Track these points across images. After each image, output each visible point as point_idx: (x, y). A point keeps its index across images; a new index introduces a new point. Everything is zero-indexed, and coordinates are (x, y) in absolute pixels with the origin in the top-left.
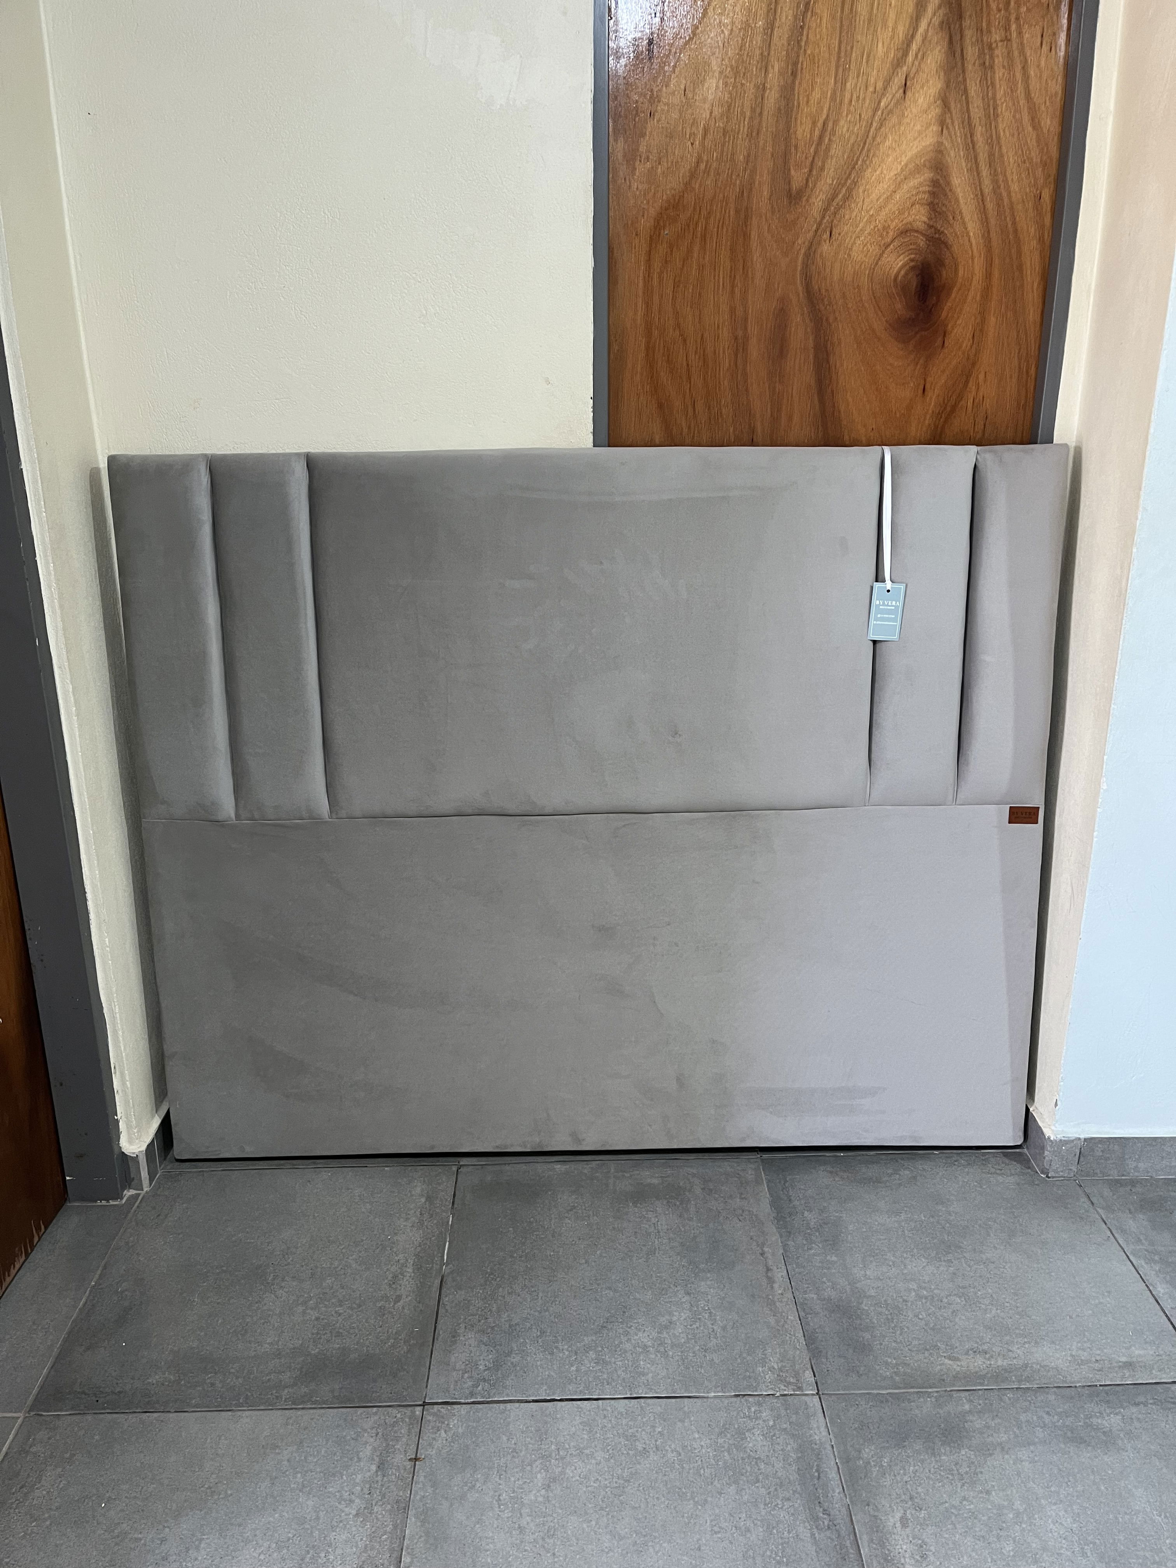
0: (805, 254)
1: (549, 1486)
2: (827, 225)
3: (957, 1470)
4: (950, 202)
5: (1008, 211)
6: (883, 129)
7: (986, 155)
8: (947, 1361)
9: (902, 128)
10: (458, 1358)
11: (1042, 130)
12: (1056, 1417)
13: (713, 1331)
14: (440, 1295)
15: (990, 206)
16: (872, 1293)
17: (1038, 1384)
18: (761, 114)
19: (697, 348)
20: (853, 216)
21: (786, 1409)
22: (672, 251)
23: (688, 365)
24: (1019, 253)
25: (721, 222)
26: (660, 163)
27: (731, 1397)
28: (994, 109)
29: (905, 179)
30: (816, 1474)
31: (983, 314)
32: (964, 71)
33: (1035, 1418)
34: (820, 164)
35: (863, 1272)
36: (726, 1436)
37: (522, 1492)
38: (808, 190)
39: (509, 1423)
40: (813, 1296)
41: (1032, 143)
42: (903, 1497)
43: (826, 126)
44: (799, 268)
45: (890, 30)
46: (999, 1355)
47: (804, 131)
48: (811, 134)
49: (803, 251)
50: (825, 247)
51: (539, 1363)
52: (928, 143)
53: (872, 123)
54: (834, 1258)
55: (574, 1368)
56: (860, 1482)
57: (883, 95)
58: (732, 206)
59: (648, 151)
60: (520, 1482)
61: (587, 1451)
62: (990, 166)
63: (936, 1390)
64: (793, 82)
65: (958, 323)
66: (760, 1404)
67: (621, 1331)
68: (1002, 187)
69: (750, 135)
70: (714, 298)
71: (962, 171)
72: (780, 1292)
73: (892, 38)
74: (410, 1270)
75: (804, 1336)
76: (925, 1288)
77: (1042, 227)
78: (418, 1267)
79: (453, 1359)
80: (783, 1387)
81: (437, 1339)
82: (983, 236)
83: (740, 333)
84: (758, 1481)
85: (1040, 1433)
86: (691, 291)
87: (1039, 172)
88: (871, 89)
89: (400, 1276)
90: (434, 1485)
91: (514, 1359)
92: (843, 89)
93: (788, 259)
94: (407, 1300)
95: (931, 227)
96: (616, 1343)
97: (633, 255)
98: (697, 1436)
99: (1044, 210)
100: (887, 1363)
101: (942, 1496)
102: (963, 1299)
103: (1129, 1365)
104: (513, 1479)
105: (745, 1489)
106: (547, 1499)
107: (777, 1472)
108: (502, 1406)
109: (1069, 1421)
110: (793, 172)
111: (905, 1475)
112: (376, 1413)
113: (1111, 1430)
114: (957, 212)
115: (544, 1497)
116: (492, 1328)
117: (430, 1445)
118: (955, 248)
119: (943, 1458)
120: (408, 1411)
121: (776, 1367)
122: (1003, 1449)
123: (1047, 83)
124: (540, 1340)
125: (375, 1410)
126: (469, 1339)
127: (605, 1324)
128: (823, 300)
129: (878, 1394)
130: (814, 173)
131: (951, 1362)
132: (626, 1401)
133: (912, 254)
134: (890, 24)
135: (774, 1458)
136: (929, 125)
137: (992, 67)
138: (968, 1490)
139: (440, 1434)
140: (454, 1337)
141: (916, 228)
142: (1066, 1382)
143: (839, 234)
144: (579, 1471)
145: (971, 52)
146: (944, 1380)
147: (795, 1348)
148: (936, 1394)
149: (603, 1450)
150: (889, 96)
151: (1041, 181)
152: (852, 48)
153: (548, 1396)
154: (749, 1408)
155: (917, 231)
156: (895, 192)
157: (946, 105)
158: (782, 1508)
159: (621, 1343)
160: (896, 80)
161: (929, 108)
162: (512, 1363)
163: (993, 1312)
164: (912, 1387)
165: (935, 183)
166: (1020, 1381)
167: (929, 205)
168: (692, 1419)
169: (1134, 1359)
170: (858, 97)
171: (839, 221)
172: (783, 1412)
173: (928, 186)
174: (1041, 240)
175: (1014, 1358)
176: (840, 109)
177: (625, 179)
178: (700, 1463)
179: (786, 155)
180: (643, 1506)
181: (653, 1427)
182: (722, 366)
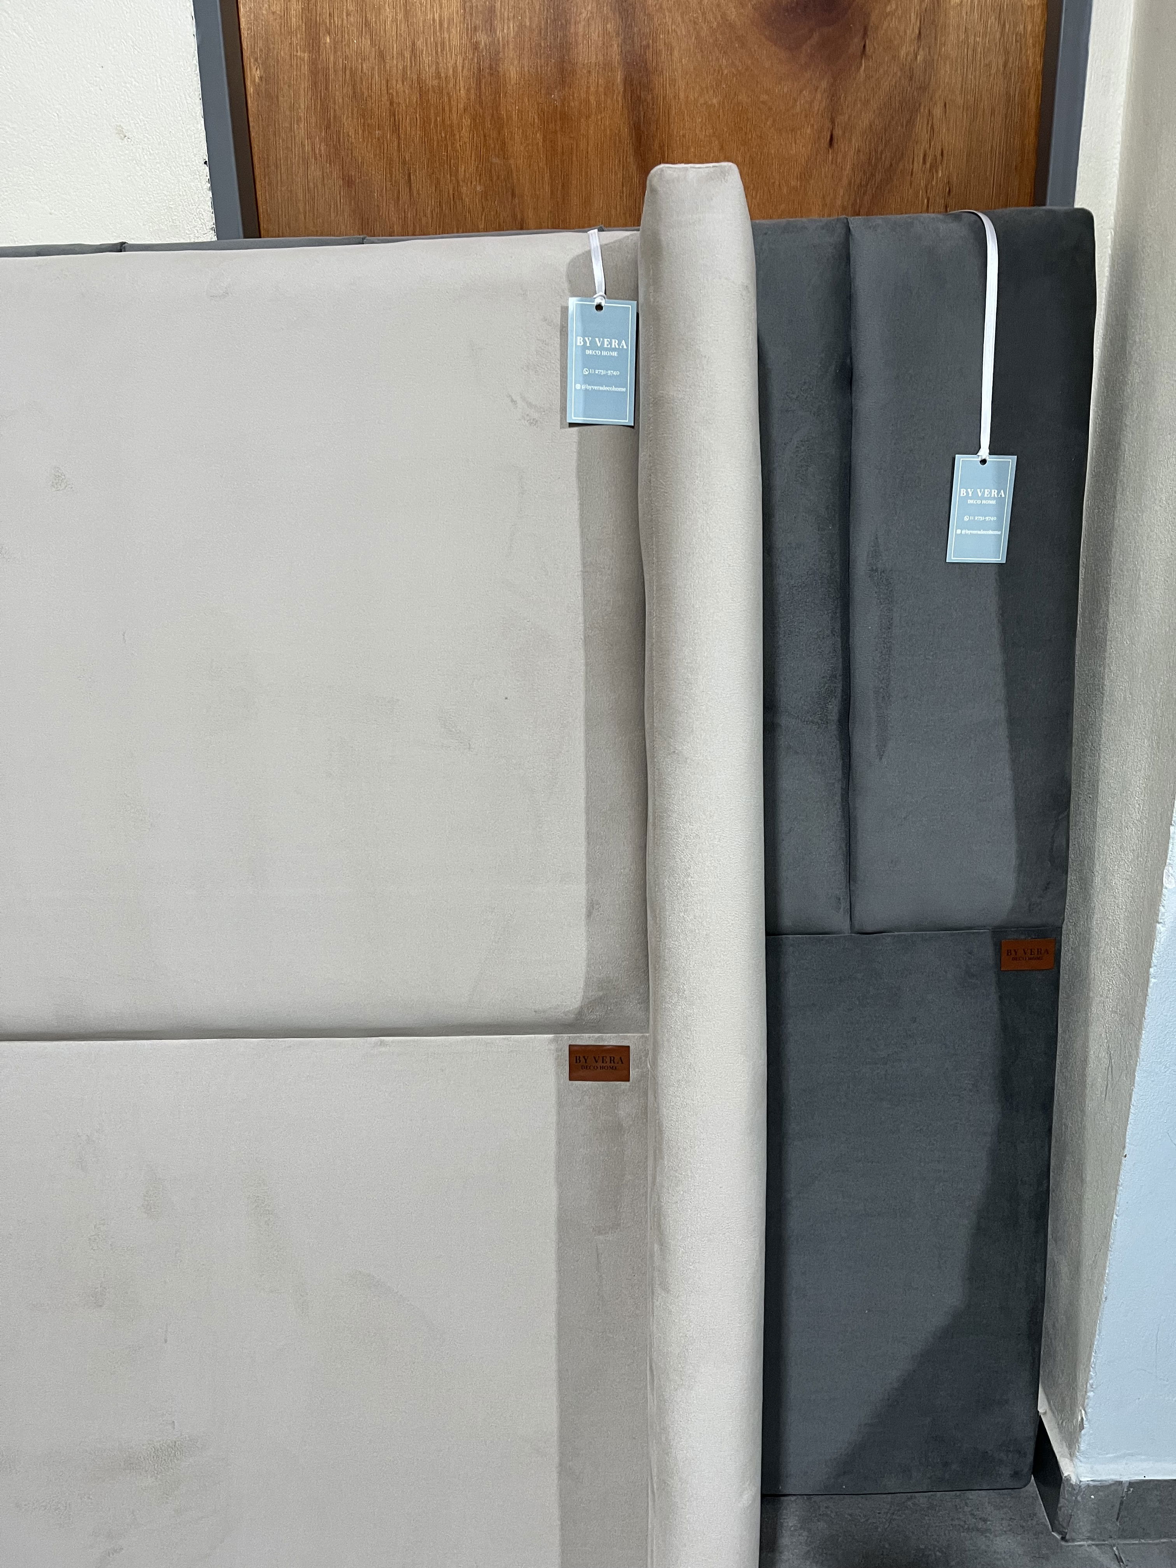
23: (391, 104)
65: (890, 8)
182: (454, 103)
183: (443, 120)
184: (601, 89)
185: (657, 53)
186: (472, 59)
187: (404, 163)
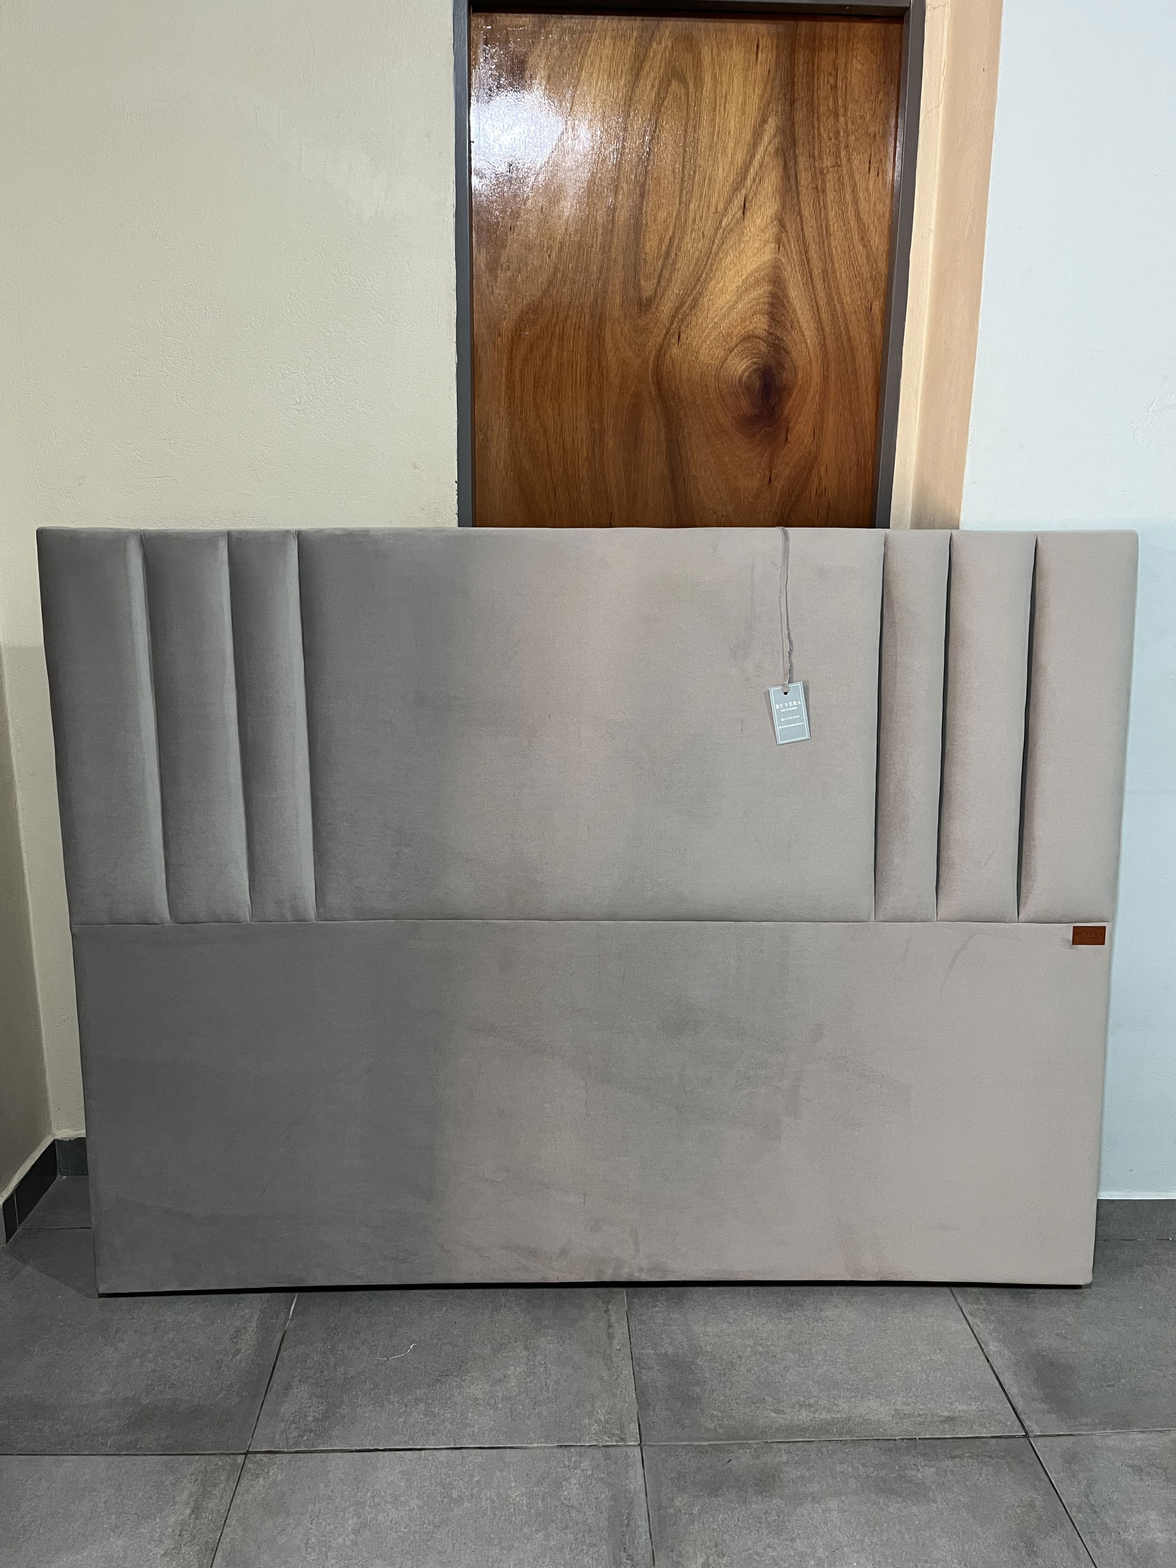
0: (656, 355)
1: (359, 1532)
2: (676, 330)
3: (766, 1519)
4: (788, 311)
5: (841, 319)
6: (724, 246)
7: (820, 270)
8: (772, 1414)
9: (742, 245)
10: (288, 1409)
11: (871, 249)
12: (872, 1469)
13: (546, 1385)
14: (280, 1349)
15: (825, 316)
16: (709, 1348)
17: (857, 1437)
18: (612, 231)
19: (557, 439)
20: (699, 323)
21: (606, 1460)
22: (532, 350)
23: (549, 454)
24: (853, 358)
25: (577, 326)
26: (520, 272)
27: (554, 1447)
28: (826, 230)
29: (746, 291)
30: (626, 1521)
31: (822, 412)
32: (798, 194)
33: (850, 1470)
34: (667, 276)
35: (703, 1329)
36: (542, 1484)
37: (331, 1537)
38: (657, 299)
39: (329, 1472)
40: (651, 1351)
41: (863, 260)
42: (708, 1544)
43: (672, 243)
44: (650, 370)
45: (730, 157)
46: (824, 1408)
47: (651, 246)
48: (659, 249)
49: (653, 353)
50: (675, 350)
51: (367, 1414)
52: (767, 259)
53: (714, 241)
54: (676, 1316)
55: (402, 1420)
56: (669, 1529)
57: (724, 215)
58: (587, 311)
59: (508, 261)
60: (332, 1527)
61: (403, 1499)
62: (824, 280)
63: (757, 1441)
64: (642, 203)
65: (799, 420)
66: (580, 1455)
67: (455, 1384)
68: (836, 298)
69: (602, 248)
70: (572, 393)
71: (798, 285)
72: (618, 1347)
73: (732, 163)
74: (254, 1325)
75: (636, 1390)
76: (761, 1345)
77: (872, 335)
78: (262, 1322)
79: (282, 1410)
80: (606, 1438)
81: (270, 1391)
82: (819, 343)
83: (597, 426)
84: (567, 1527)
85: (853, 1484)
86: (550, 386)
87: (869, 286)
88: (713, 209)
89: (243, 1331)
90: (245, 1530)
91: (345, 1410)
92: (687, 209)
93: (639, 360)
94: (247, 1353)
95: (772, 334)
96: (448, 1395)
97: (496, 354)
98: (513, 1484)
99: (875, 321)
100: (713, 1416)
101: (747, 1543)
102: (796, 1355)
103: (951, 1419)
104: (324, 1524)
105: (552, 1535)
106: (355, 1543)
107: (587, 1519)
108: (323, 1455)
109: (883, 1473)
110: (642, 282)
111: (713, 1522)
112: (198, 1461)
113: (923, 1483)
114: (795, 322)
115: (352, 1541)
116: (327, 1381)
117: (247, 1491)
118: (794, 354)
119: (754, 1506)
120: (229, 1460)
121: (603, 1420)
122: (814, 1498)
123: (875, 205)
124: (372, 1393)
125: (197, 1457)
126: (302, 1393)
127: (439, 1378)
128: (674, 396)
129: (698, 1445)
130: (663, 283)
131: (775, 1415)
132: (449, 1451)
133: (754, 358)
134: (730, 151)
135: (586, 1506)
136: (766, 242)
137: (824, 191)
138: (774, 1538)
139: (258, 1481)
140: (286, 1389)
141: (756, 334)
142: (886, 1435)
143: (687, 339)
144: (391, 1517)
145: (805, 178)
146: (765, 1432)
147: (625, 1401)
148: (755, 1446)
149: (418, 1498)
150: (730, 216)
151: (871, 295)
152: (695, 172)
153: (372, 1446)
154: (570, 1459)
155: (758, 338)
156: (737, 302)
157: (782, 225)
158: (586, 1553)
159: (453, 1396)
160: (736, 202)
161: (767, 227)
162: (341, 1415)
163: (825, 1368)
164: (733, 1439)
165: (773, 295)
166: (841, 1434)
167: (768, 314)
168: (511, 1469)
169: (956, 1414)
170: (701, 218)
171: (687, 327)
172: (603, 1463)
173: (767, 297)
174: (873, 348)
175: (838, 1412)
176: (684, 227)
177: (488, 285)
178: (512, 1511)
179: (636, 267)
180: (449, 1551)
181: (472, 1476)
182: (580, 456)
183: (574, 463)
184: (655, 452)
185: (684, 437)
186: (591, 435)
187: (553, 483)
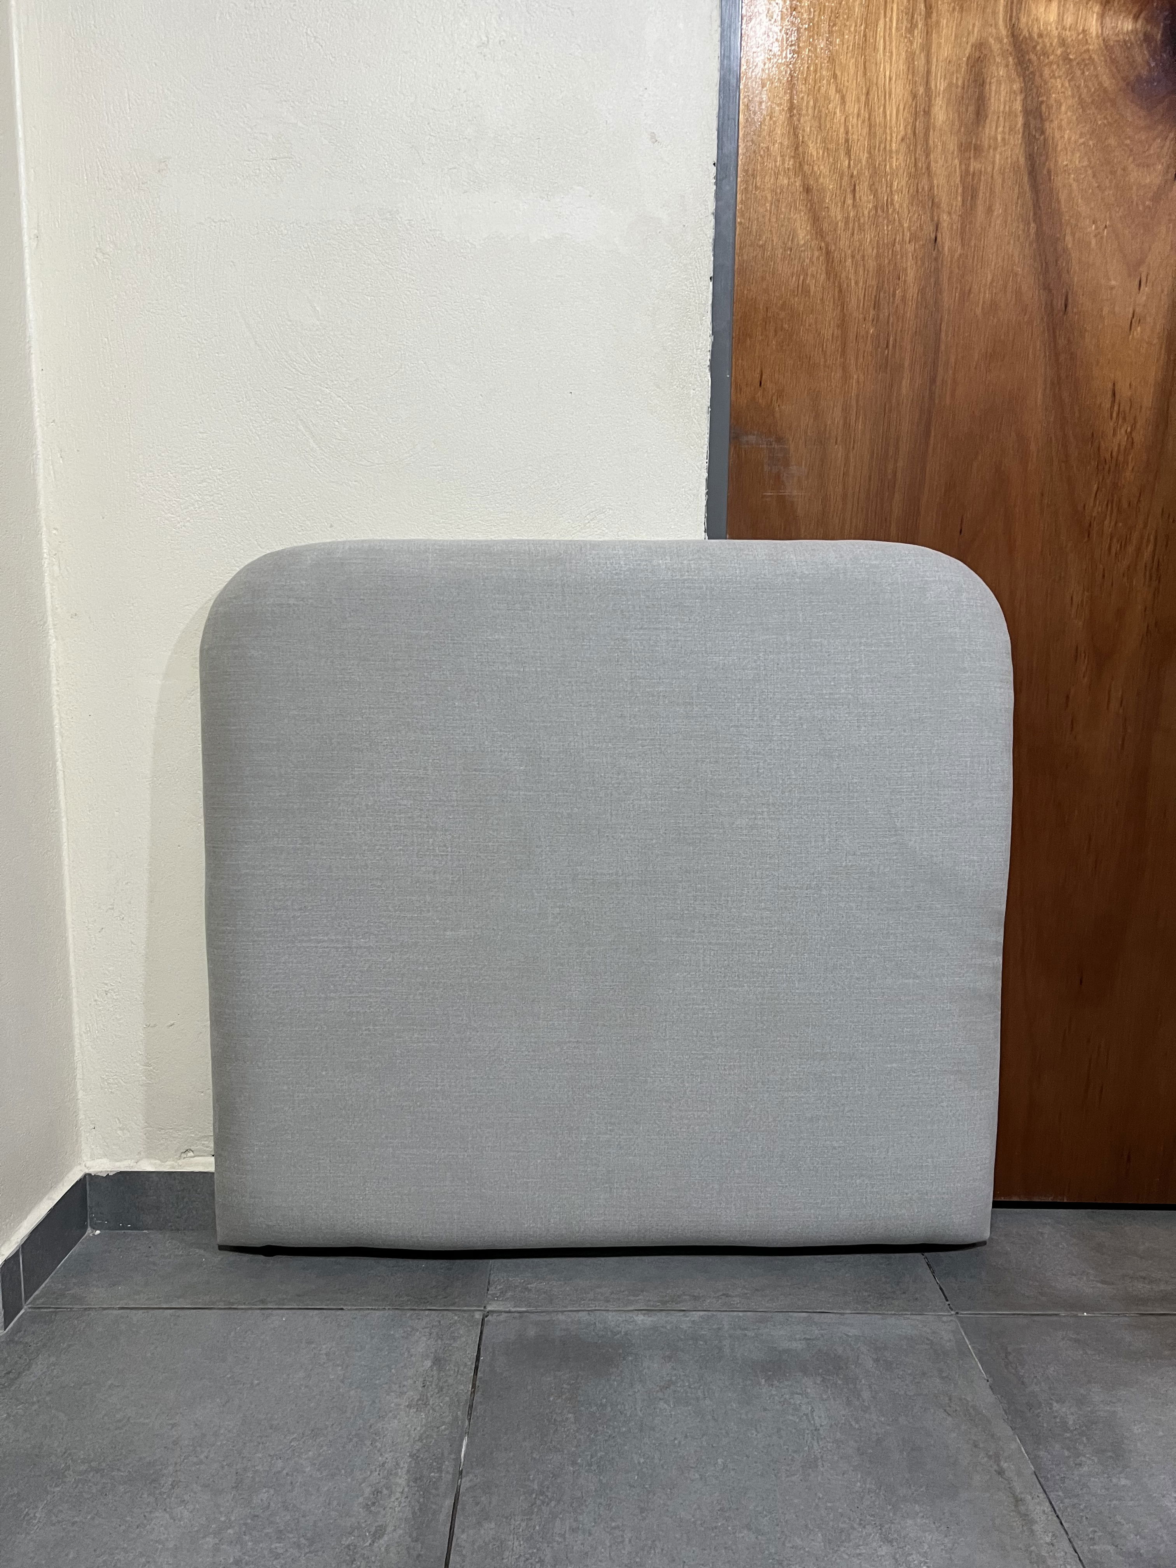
14: (451, 1529)
70: (885, 40)
72: (1048, 1541)
74: (404, 1483)
78: (416, 1479)
83: (920, 90)
89: (385, 1492)
94: (395, 1535)
128: (1034, 47)
182: (894, 135)
183: (885, 148)
184: (1007, 129)
185: (1049, 107)
186: (912, 104)
187: (851, 178)
